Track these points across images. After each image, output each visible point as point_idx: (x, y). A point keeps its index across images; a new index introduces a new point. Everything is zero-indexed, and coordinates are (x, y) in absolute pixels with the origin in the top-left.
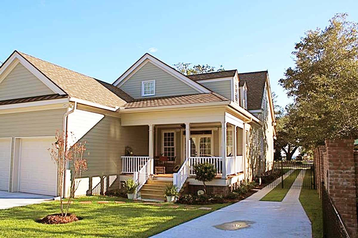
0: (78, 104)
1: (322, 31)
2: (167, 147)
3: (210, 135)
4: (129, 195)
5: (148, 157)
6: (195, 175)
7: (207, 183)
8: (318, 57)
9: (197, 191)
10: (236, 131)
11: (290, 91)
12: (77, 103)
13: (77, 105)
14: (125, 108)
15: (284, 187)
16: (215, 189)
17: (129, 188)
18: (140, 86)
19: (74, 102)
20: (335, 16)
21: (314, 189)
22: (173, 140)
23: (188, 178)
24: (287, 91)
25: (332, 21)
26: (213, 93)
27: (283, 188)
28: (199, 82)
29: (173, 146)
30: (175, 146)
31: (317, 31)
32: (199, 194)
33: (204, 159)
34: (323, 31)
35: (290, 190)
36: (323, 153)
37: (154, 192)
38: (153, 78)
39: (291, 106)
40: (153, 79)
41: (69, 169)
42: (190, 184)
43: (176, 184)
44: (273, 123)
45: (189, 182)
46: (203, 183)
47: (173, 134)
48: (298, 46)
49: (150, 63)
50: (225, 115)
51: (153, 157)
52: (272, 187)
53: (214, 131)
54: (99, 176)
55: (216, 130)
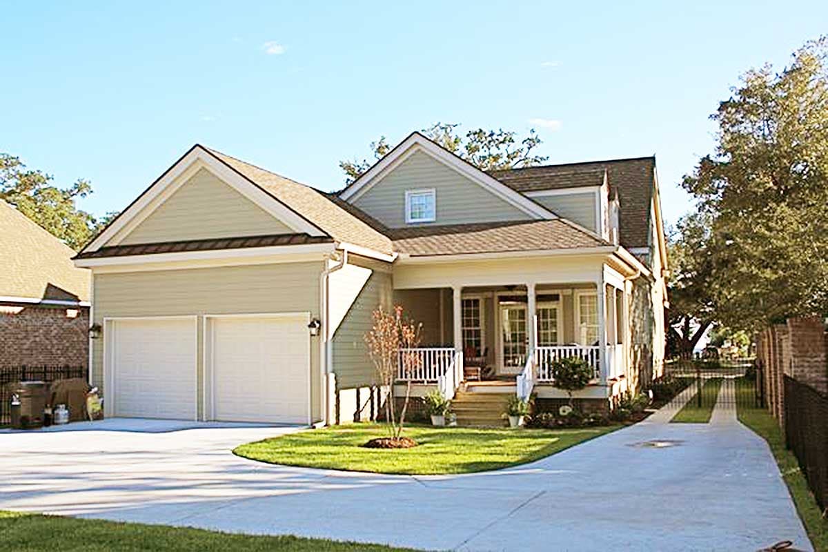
0: (350, 255)
1: (777, 75)
2: (472, 328)
3: (556, 302)
4: (433, 418)
5: (451, 349)
6: (552, 379)
7: (577, 395)
8: (766, 128)
9: (558, 408)
10: (605, 293)
11: (704, 201)
12: (348, 252)
13: (348, 257)
14: (411, 256)
15: (703, 405)
16: (586, 405)
17: (435, 405)
18: (401, 202)
19: (344, 250)
20: (804, 46)
21: (762, 406)
22: (477, 313)
23: (534, 386)
24: (696, 201)
25: (797, 56)
26: (563, 220)
27: (700, 406)
28: (529, 195)
29: (478, 326)
30: (482, 327)
31: (765, 70)
32: (561, 413)
33: (565, 351)
34: (779, 75)
35: (715, 411)
36: (783, 337)
37: (475, 413)
38: (431, 185)
39: (691, 219)
40: (431, 188)
41: (333, 372)
42: (539, 396)
43: (521, 395)
44: (664, 271)
45: (537, 394)
46: (567, 393)
47: (476, 302)
48: (724, 106)
49: (423, 153)
50: (603, 270)
51: (461, 348)
52: (679, 406)
53: (564, 296)
54: (368, 386)
55: (568, 294)
